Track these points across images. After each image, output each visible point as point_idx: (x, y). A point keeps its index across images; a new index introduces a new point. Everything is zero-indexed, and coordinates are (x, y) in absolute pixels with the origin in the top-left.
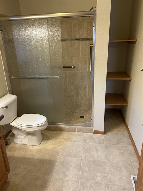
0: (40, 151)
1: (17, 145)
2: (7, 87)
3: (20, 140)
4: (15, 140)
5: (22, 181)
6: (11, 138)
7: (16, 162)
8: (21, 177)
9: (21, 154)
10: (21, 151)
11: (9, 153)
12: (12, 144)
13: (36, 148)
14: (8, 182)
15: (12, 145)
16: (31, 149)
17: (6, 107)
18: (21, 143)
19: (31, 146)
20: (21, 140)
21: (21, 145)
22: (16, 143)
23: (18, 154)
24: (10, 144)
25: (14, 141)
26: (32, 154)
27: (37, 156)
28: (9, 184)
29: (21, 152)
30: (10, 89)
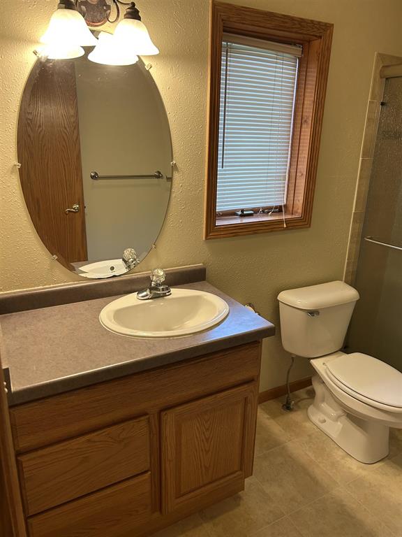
0: (358, 483)
1: (308, 424)
2: (346, 261)
3: (322, 417)
4: (311, 409)
5: (268, 523)
6: (306, 396)
7: (282, 464)
8: (271, 512)
9: (306, 454)
10: (310, 447)
11: (280, 431)
12: (299, 413)
13: (354, 467)
14: (240, 498)
15: (296, 416)
16: (338, 459)
17: (312, 313)
18: (322, 426)
19: (340, 453)
20: (326, 418)
21: (318, 430)
22: (308, 419)
23: (298, 448)
24: (296, 411)
25: (307, 409)
26: (331, 474)
27: (341, 492)
28: (239, 505)
29: (307, 448)
30: (351, 270)
